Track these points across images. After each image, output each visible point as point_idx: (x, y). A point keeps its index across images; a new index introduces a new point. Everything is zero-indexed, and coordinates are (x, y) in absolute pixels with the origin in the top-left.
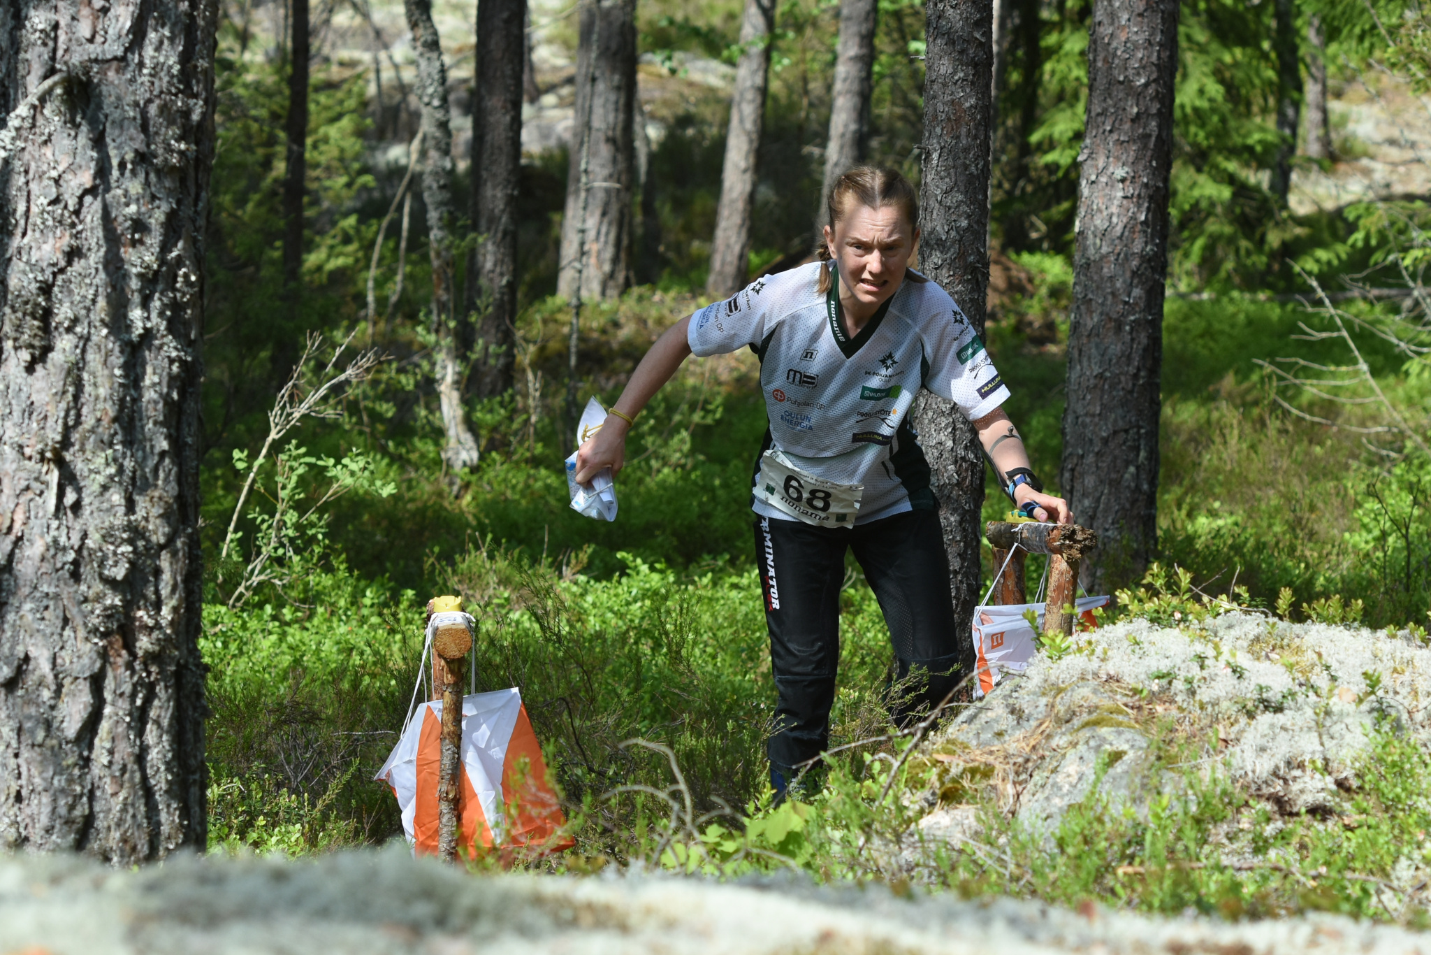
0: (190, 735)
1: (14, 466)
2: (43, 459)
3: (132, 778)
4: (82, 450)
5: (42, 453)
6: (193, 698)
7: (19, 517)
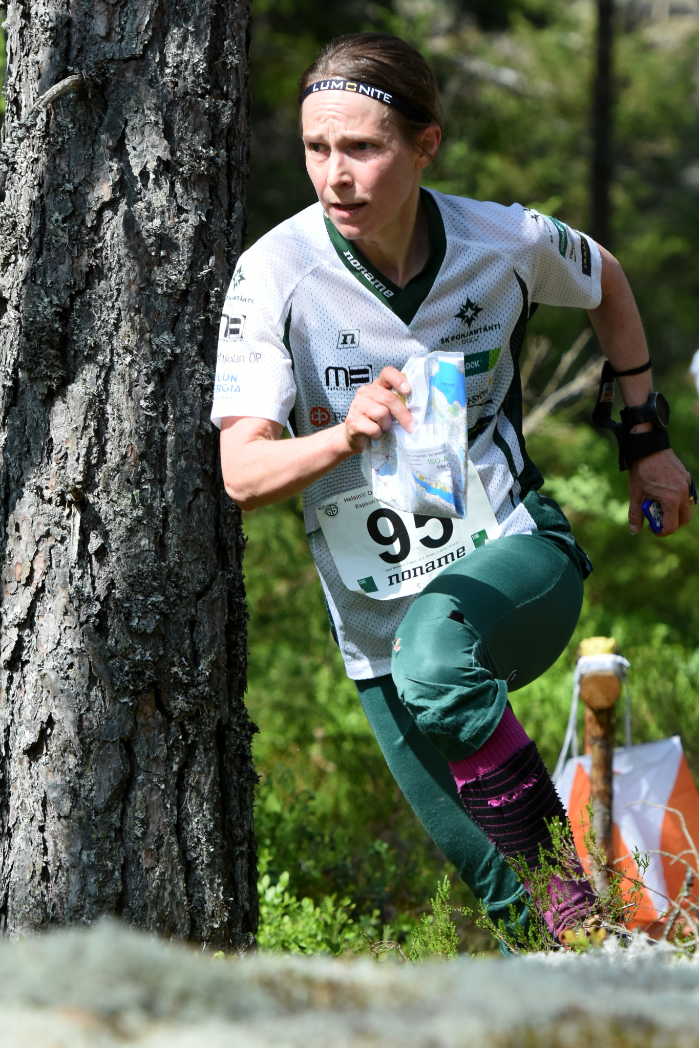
0: (234, 803)
1: (33, 510)
2: (63, 503)
3: (169, 851)
4: (107, 490)
5: (62, 495)
6: (238, 762)
7: (40, 566)
